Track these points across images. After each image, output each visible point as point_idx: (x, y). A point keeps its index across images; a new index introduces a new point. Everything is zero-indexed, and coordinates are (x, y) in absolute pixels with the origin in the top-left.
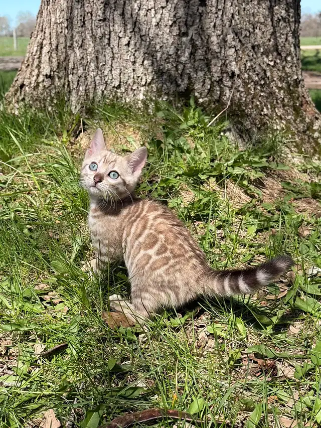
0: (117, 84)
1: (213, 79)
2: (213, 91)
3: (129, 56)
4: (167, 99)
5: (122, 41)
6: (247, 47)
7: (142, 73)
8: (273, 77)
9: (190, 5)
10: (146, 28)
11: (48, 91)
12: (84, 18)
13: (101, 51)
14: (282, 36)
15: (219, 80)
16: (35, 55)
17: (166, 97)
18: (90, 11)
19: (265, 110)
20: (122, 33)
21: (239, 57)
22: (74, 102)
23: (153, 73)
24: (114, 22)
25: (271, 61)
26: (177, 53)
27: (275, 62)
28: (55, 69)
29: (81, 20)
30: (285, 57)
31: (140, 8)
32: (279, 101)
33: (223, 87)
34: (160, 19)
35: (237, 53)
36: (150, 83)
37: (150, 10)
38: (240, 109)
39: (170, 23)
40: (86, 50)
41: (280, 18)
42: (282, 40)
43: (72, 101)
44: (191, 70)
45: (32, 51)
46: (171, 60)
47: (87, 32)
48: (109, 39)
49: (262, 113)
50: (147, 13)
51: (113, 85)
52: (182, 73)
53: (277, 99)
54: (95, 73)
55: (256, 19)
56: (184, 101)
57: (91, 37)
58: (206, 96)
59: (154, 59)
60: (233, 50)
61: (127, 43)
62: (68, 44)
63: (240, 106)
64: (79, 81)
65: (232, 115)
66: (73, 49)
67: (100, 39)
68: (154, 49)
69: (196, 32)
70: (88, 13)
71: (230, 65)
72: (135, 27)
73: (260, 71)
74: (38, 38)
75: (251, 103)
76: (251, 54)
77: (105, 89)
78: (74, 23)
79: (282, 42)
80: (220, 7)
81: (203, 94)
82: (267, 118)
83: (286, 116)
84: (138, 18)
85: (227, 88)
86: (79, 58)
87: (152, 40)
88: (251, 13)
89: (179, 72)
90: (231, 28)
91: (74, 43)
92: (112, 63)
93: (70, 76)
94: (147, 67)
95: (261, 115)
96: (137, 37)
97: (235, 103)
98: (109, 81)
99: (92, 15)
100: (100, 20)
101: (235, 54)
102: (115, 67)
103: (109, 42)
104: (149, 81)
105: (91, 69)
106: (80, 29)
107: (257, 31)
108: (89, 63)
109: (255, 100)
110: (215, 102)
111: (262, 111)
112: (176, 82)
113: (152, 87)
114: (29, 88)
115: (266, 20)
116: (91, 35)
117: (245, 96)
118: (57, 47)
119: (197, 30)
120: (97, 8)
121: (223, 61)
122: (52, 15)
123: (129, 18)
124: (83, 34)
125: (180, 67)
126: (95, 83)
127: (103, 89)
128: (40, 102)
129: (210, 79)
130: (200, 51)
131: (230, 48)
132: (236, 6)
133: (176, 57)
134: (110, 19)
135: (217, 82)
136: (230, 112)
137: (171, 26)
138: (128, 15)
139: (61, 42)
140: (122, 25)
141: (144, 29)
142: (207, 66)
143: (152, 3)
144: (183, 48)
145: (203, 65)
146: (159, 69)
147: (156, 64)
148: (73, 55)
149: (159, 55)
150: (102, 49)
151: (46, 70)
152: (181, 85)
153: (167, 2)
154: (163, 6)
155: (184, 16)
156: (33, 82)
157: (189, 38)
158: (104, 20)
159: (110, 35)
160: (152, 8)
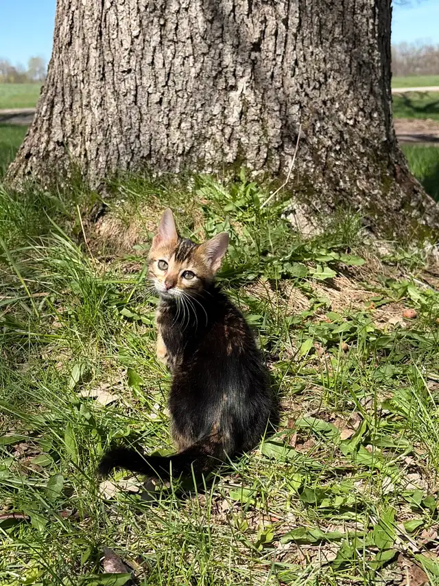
0: (146, 153)
1: (272, 145)
2: (271, 161)
3: (161, 117)
4: (212, 172)
5: (152, 98)
6: (316, 102)
7: (179, 139)
8: (352, 140)
9: (240, 50)
10: (183, 81)
11: (60, 162)
12: (103, 69)
13: (125, 111)
14: (365, 87)
15: (279, 146)
16: (44, 116)
17: (210, 170)
18: (111, 60)
19: (341, 183)
20: (152, 88)
21: (306, 115)
22: (92, 176)
23: (193, 138)
24: (141, 74)
25: (350, 119)
26: (223, 112)
27: (355, 120)
28: (69, 134)
29: (99, 71)
30: (370, 114)
31: (174, 55)
32: (361, 171)
34: (201, 69)
35: (303, 111)
36: (189, 152)
37: (188, 57)
38: (307, 184)
39: (214, 73)
40: (107, 110)
41: (361, 63)
42: (365, 91)
43: (90, 176)
44: (241, 134)
45: (40, 111)
46: (216, 121)
47: (107, 87)
48: (136, 96)
49: (338, 188)
50: (184, 62)
51: (141, 155)
52: (230, 138)
53: (358, 169)
54: (118, 140)
55: (329, 66)
56: (233, 175)
57: (113, 93)
58: (262, 168)
59: (194, 121)
60: (297, 107)
61: (158, 100)
62: (84, 103)
63: (306, 179)
64: (98, 149)
65: (297, 192)
66: (91, 108)
67: (124, 96)
68: (194, 108)
69: (248, 84)
70: (108, 63)
71: (293, 126)
72: (168, 80)
73: (334, 133)
74: (49, 94)
75: (322, 175)
76: (322, 111)
77: (131, 160)
78: (90, 75)
79: (365, 93)
80: (278, 52)
81: (258, 165)
82: (344, 194)
83: (371, 191)
84: (172, 68)
85: (290, 157)
86: (98, 120)
87: (191, 96)
88: (321, 57)
89: (227, 137)
90: (293, 78)
91: (92, 101)
92: (140, 127)
93: (88, 143)
94: (185, 131)
95: (336, 190)
96: (171, 92)
97: (300, 176)
98: (136, 149)
99: (113, 66)
100: (124, 72)
101: (300, 112)
102: (143, 132)
103: (136, 99)
104: (187, 148)
105: (113, 135)
106: (99, 83)
107: (330, 80)
108: (110, 127)
109: (327, 171)
110: (273, 175)
111: (338, 184)
112: (223, 150)
113: (192, 157)
114: (37, 158)
115: (343, 67)
116: (112, 90)
117: (314, 166)
118: (71, 106)
119: (249, 82)
120: (120, 57)
121: (284, 122)
122: (65, 65)
123: (160, 69)
124: (102, 89)
125: (228, 131)
126: (119, 152)
127: (129, 160)
128: (50, 177)
129: (267, 145)
130: (253, 109)
131: (293, 104)
132: (301, 50)
133: (222, 118)
134: (137, 70)
135: (276, 148)
136: (294, 188)
137: (215, 77)
138: (159, 65)
139: (76, 99)
140: (151, 77)
141: (180, 82)
142: (263, 129)
143: (190, 49)
144: (232, 106)
145: (257, 127)
146: (201, 134)
147: (196, 127)
148: (90, 116)
149: (200, 115)
150: (127, 108)
151: (58, 136)
152: (228, 153)
153: (210, 46)
154: (205, 52)
155: (231, 65)
156: (42, 150)
157: (239, 92)
158: (129, 71)
159: (136, 90)
160: (190, 55)
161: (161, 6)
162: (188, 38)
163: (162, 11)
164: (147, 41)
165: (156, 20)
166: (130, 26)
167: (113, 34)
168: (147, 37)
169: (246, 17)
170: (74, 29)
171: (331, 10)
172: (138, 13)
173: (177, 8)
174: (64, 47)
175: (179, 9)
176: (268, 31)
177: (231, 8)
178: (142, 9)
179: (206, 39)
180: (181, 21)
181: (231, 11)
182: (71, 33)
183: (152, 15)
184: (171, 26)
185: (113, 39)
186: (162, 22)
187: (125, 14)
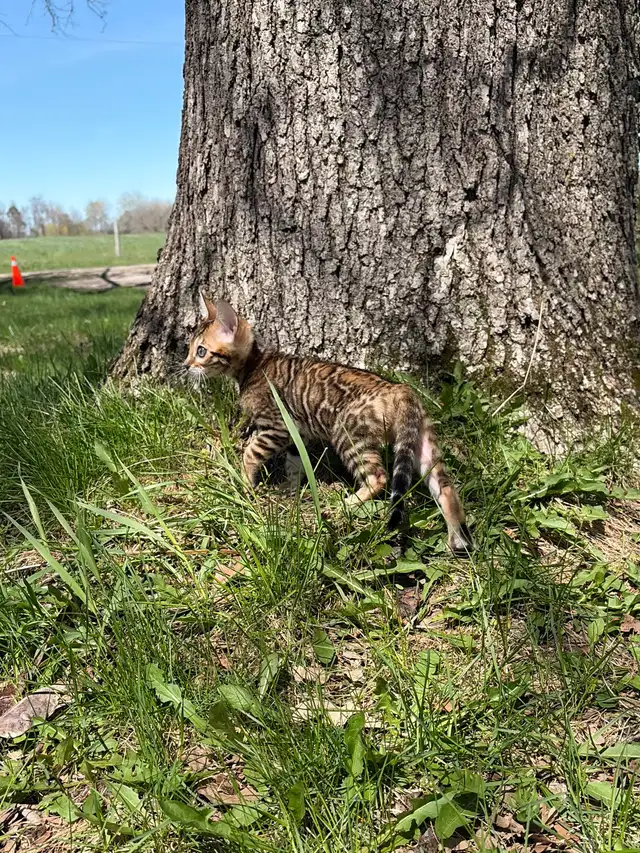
0: (318, 343)
1: (493, 330)
2: (493, 353)
3: (338, 293)
4: (409, 369)
5: (326, 266)
6: (550, 270)
7: (363, 323)
8: (595, 321)
9: (449, 199)
10: (370, 243)
12: (256, 226)
13: (287, 284)
14: (610, 247)
15: (504, 332)
16: (167, 292)
17: (407, 365)
18: (268, 213)
19: (586, 381)
20: (325, 252)
21: (538, 288)
23: (383, 322)
24: (310, 234)
25: (592, 293)
26: (425, 286)
27: (599, 293)
29: (250, 230)
30: (615, 285)
31: (357, 207)
32: (608, 363)
33: (510, 343)
34: (395, 226)
35: (534, 282)
36: (377, 341)
37: (376, 209)
38: (543, 383)
39: (413, 231)
40: (261, 283)
41: (606, 214)
42: (610, 253)
44: (452, 315)
45: (161, 284)
46: (415, 298)
47: (261, 252)
48: (302, 264)
49: (582, 388)
50: (370, 216)
51: (310, 346)
52: (435, 321)
53: (604, 361)
54: (277, 325)
55: (565, 220)
56: (440, 372)
57: (270, 259)
58: (480, 362)
59: (384, 298)
60: (527, 276)
61: (335, 269)
62: (228, 273)
63: (541, 377)
65: (529, 395)
66: (237, 281)
67: (287, 264)
68: (384, 280)
69: (460, 246)
70: (263, 218)
71: (522, 304)
72: (348, 240)
73: (574, 312)
74: (173, 261)
75: (561, 371)
76: (558, 282)
78: (237, 235)
79: (610, 256)
80: (502, 201)
81: (475, 358)
82: (589, 395)
83: (622, 390)
84: (354, 225)
85: (519, 346)
86: (249, 298)
87: (381, 264)
88: (556, 208)
89: (431, 319)
90: (521, 237)
91: (239, 271)
92: (308, 307)
94: (372, 312)
95: (579, 390)
96: (353, 258)
97: (533, 373)
98: (303, 338)
99: (270, 221)
100: (286, 230)
101: (531, 284)
102: (313, 314)
103: (303, 268)
104: (375, 336)
105: (270, 317)
106: (250, 246)
107: (567, 239)
108: (265, 307)
109: (567, 365)
110: (496, 372)
111: (581, 383)
112: (426, 337)
113: (381, 348)
114: (157, 350)
115: (582, 220)
116: (269, 256)
117: (551, 358)
118: (207, 277)
119: (461, 243)
120: (280, 209)
121: (510, 298)
122: (197, 221)
123: (338, 225)
124: (254, 255)
125: (433, 311)
126: (278, 342)
129: (487, 331)
130: (468, 281)
131: (521, 273)
132: (530, 198)
133: (425, 293)
134: (304, 227)
135: (500, 335)
136: (526, 390)
137: (414, 237)
138: (335, 221)
139: (214, 268)
140: (325, 237)
141: (365, 244)
142: (481, 307)
143: (379, 197)
144: (437, 277)
145: (473, 306)
146: (393, 315)
147: (387, 306)
148: (237, 292)
149: (392, 290)
150: (290, 281)
151: (188, 319)
152: (433, 342)
153: (407, 194)
154: (400, 202)
155: (437, 219)
156: (166, 339)
157: (447, 258)
158: (293, 229)
159: (303, 255)
160: (379, 207)
161: (339, 139)
162: (376, 183)
163: (340, 146)
164: (320, 187)
165: (332, 157)
166: (295, 166)
167: (270, 178)
168: (320, 182)
169: (457, 152)
170: (212, 171)
171: (568, 141)
172: (306, 148)
173: (361, 141)
174: (195, 196)
175: (365, 142)
176: (488, 171)
177: (438, 139)
178: (313, 142)
179: (402, 184)
180: (367, 159)
181: (438, 145)
182: (207, 178)
183: (327, 150)
184: (353, 166)
185: (270, 185)
186: (340, 161)
187: (287, 149)
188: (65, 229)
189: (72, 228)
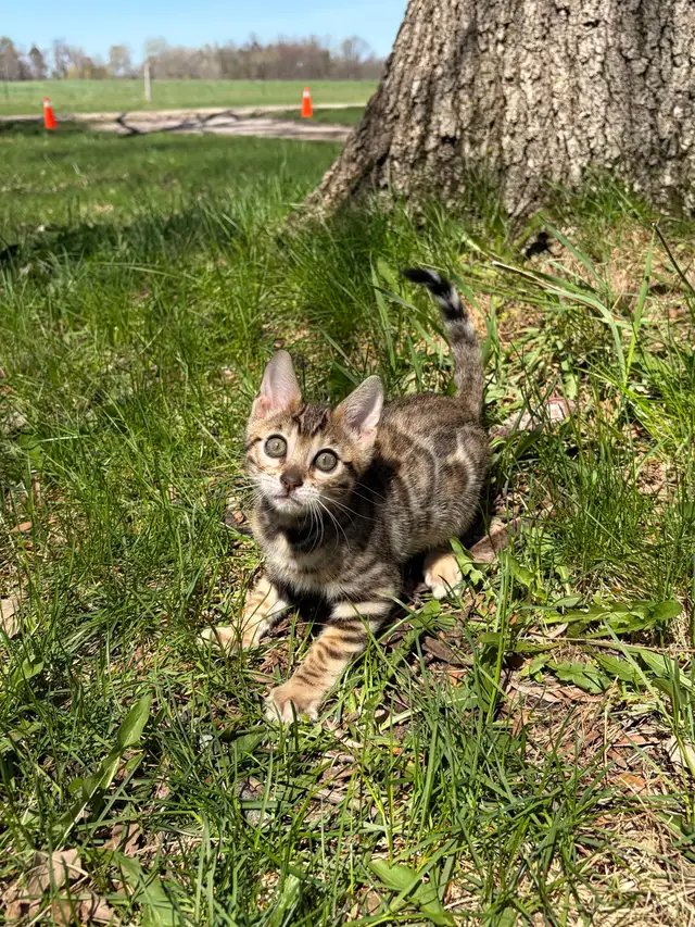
0: (615, 153)
3: (644, 97)
5: (632, 66)
7: (670, 132)
10: (685, 40)
11: (448, 168)
12: (549, 20)
13: (583, 87)
16: (415, 98)
18: (566, 4)
20: (633, 50)
22: (511, 190)
23: (692, 133)
24: (615, 29)
28: (465, 125)
29: (543, 24)
36: (685, 153)
40: (550, 85)
43: (506, 189)
47: (554, 50)
48: (603, 63)
51: (607, 156)
54: (567, 133)
57: (564, 59)
61: (643, 71)
62: (506, 74)
64: (526, 148)
66: (518, 83)
67: (584, 63)
70: (559, 9)
72: (661, 37)
77: (589, 164)
78: (523, 31)
84: (669, 19)
86: (533, 102)
91: (522, 72)
92: (606, 113)
93: (506, 140)
94: (680, 120)
96: (664, 57)
98: (598, 148)
99: (568, 14)
103: (603, 68)
104: (684, 147)
105: (558, 125)
106: (538, 43)
108: (552, 113)
113: (690, 160)
114: (401, 163)
116: (563, 54)
118: (473, 80)
122: (465, 16)
123: (652, 19)
126: (566, 153)
127: (584, 165)
128: (429, 192)
134: (610, 21)
138: (649, 13)
139: (484, 70)
140: (634, 33)
141: (680, 42)
148: (516, 95)
150: (587, 83)
151: (447, 127)
156: (414, 150)
158: (595, 24)
159: (605, 54)
188: (87, 73)
189: (93, 72)
